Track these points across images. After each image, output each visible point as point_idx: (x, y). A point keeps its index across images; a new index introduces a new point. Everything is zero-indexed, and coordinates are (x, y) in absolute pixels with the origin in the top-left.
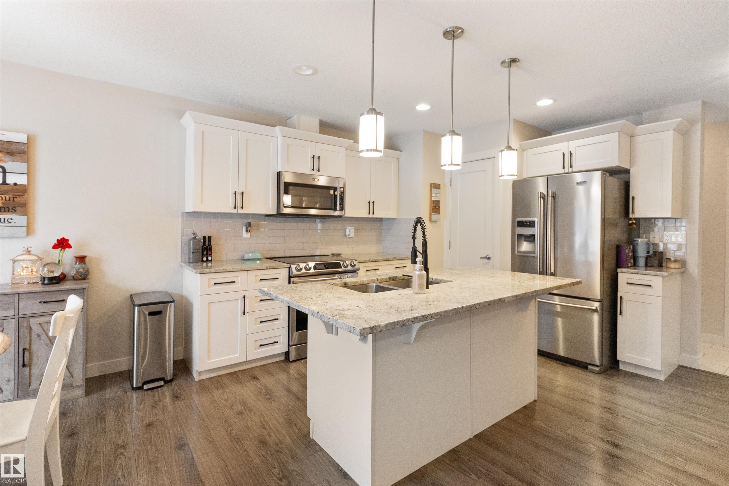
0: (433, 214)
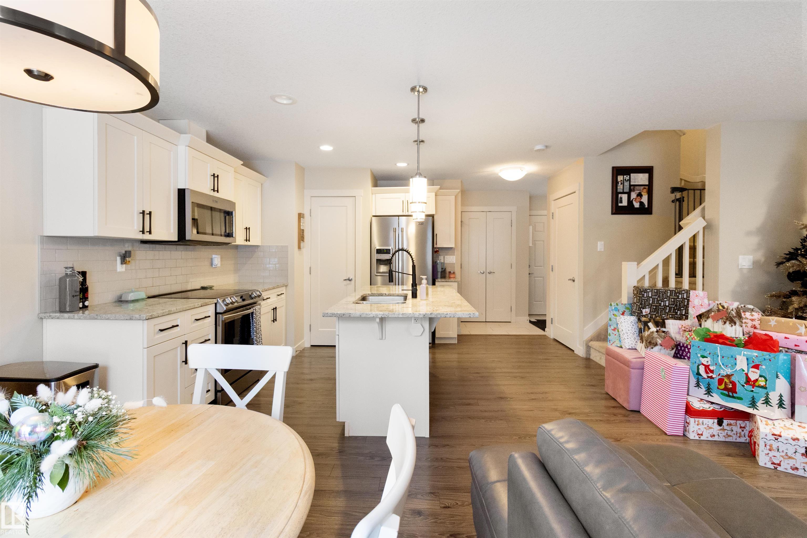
0: (301, 242)
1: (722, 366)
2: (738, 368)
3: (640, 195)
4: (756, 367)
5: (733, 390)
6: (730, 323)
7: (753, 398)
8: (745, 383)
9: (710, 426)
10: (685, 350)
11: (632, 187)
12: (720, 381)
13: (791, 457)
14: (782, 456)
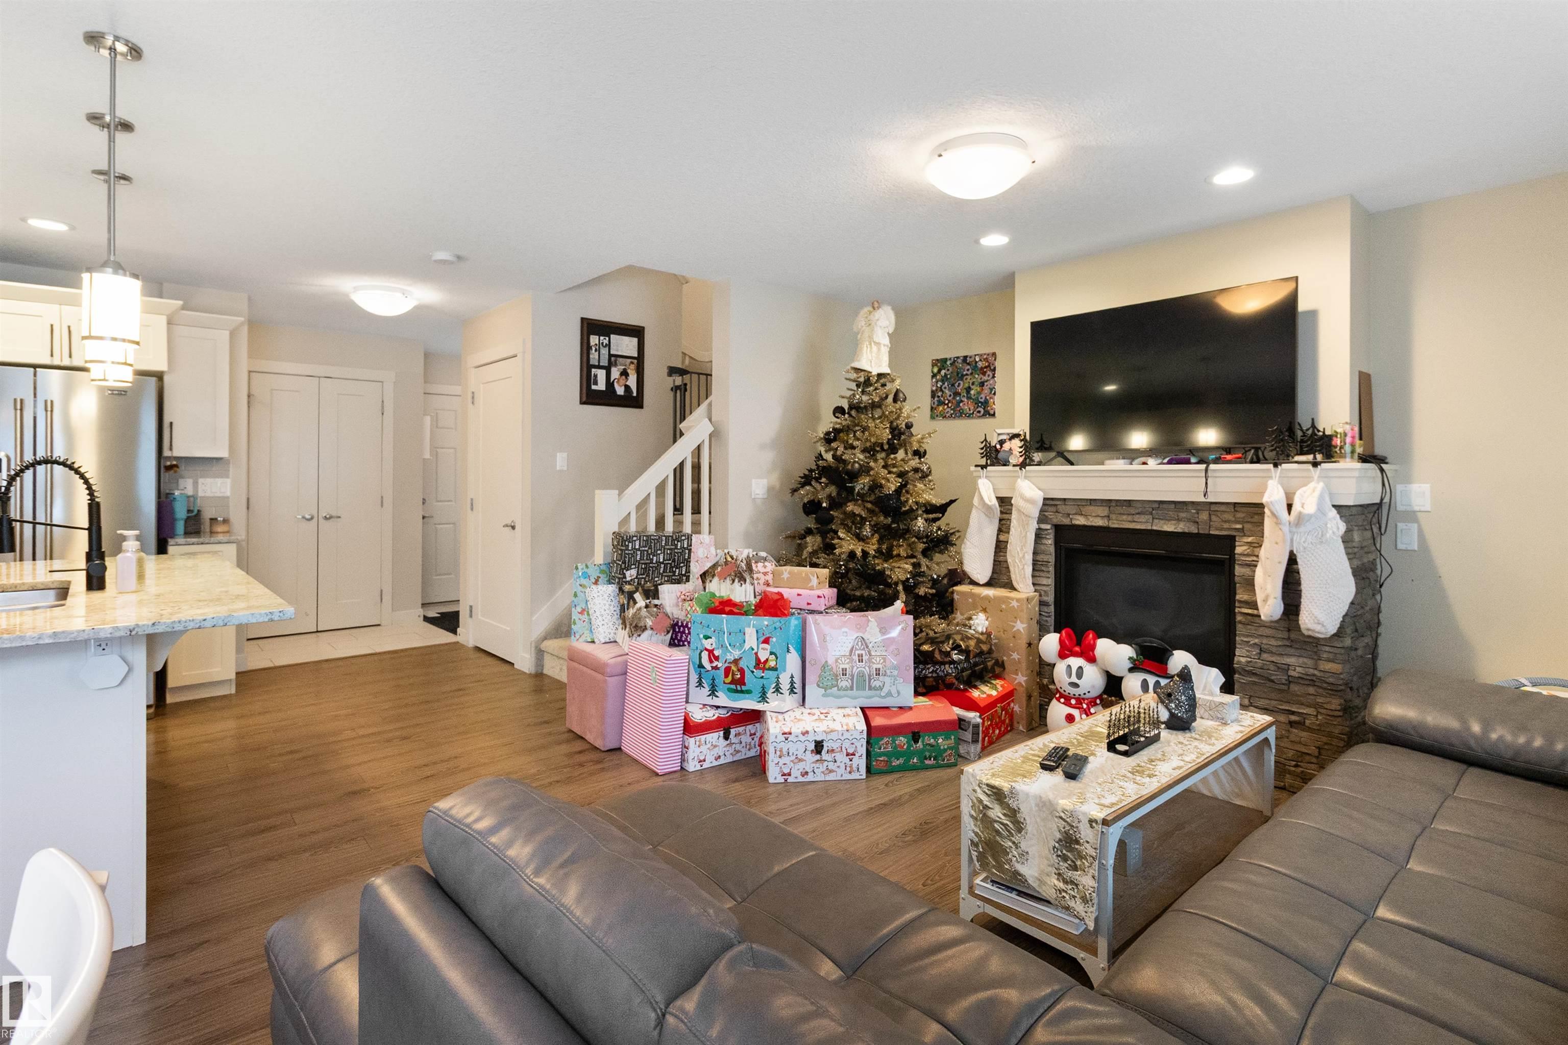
1: (729, 647)
2: (747, 646)
3: (624, 373)
4: (766, 641)
5: (742, 682)
6: (739, 582)
7: (763, 687)
8: (755, 667)
9: (714, 743)
10: (684, 632)
11: (613, 359)
12: (727, 671)
13: (801, 760)
14: (792, 761)
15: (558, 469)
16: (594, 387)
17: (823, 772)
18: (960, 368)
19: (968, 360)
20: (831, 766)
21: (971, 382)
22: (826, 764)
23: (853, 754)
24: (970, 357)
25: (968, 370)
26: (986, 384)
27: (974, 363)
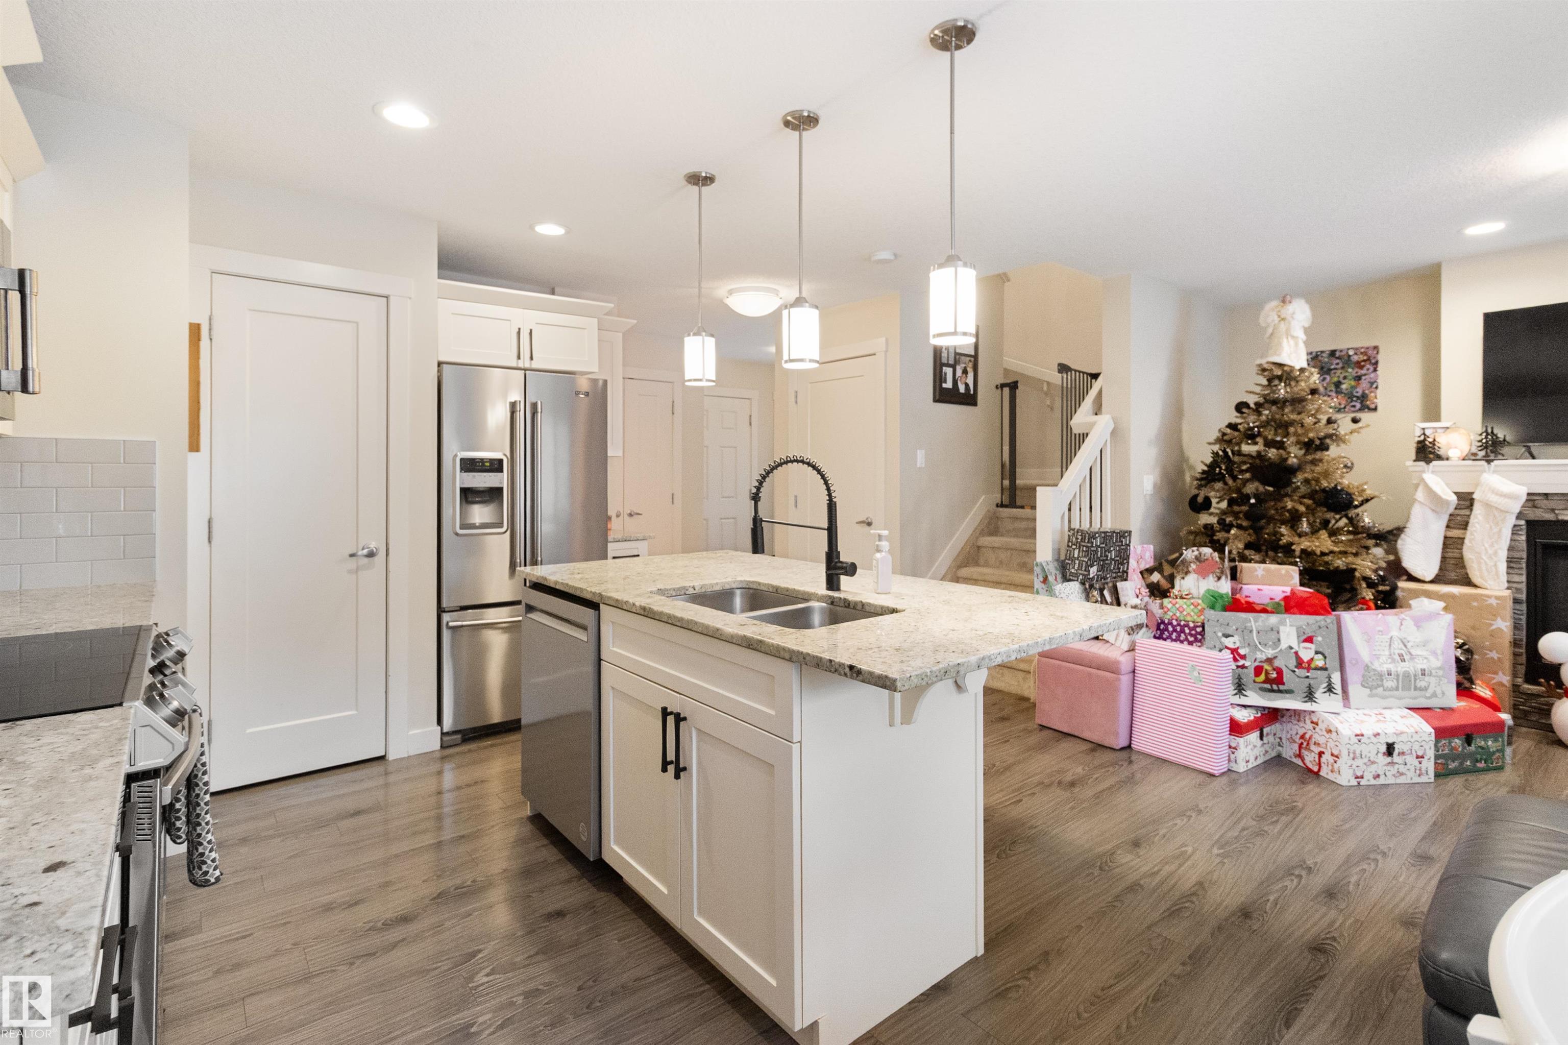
1: (1259, 646)
2: (1284, 645)
3: (965, 372)
4: (1309, 640)
5: (1279, 680)
7: (1310, 687)
8: (1296, 667)
11: (957, 357)
12: (1258, 670)
13: (1373, 763)
14: (1365, 764)
15: (918, 465)
16: (944, 385)
17: (1394, 775)
18: (1326, 363)
19: (1338, 354)
20: (1402, 769)
21: (1342, 376)
22: (1397, 766)
23: (1422, 757)
24: (1341, 351)
25: (1337, 364)
26: (1363, 378)
27: (1346, 358)
